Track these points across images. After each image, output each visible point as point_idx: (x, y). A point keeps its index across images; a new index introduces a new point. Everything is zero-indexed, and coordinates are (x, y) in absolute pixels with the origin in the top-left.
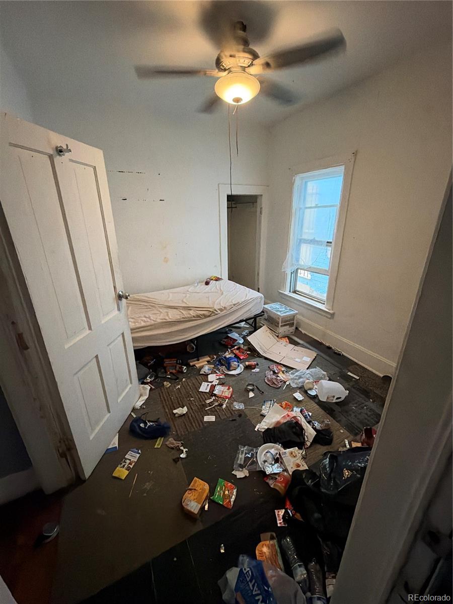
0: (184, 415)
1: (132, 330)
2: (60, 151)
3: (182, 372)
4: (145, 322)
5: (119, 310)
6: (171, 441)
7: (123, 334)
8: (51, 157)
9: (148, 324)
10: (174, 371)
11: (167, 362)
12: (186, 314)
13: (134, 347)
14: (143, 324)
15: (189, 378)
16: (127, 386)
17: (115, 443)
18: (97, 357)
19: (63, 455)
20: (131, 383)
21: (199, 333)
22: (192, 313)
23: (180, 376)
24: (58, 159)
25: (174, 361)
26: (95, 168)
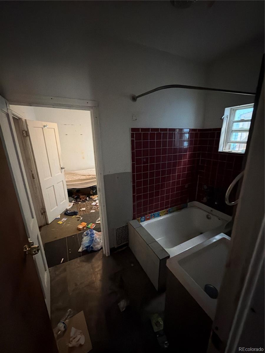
0: (84, 210)
1: (66, 181)
2: (44, 126)
3: (87, 200)
4: (72, 179)
5: (61, 172)
6: (78, 216)
7: (63, 181)
8: (42, 128)
9: (73, 180)
10: (84, 200)
11: (81, 197)
12: (88, 177)
13: (67, 188)
14: (71, 180)
15: (89, 201)
16: (64, 200)
17: (59, 217)
18: (53, 186)
19: (42, 214)
20: (66, 199)
21: (93, 184)
22: (90, 177)
23: (85, 201)
24: (44, 128)
25: (84, 196)
26: (54, 129)
